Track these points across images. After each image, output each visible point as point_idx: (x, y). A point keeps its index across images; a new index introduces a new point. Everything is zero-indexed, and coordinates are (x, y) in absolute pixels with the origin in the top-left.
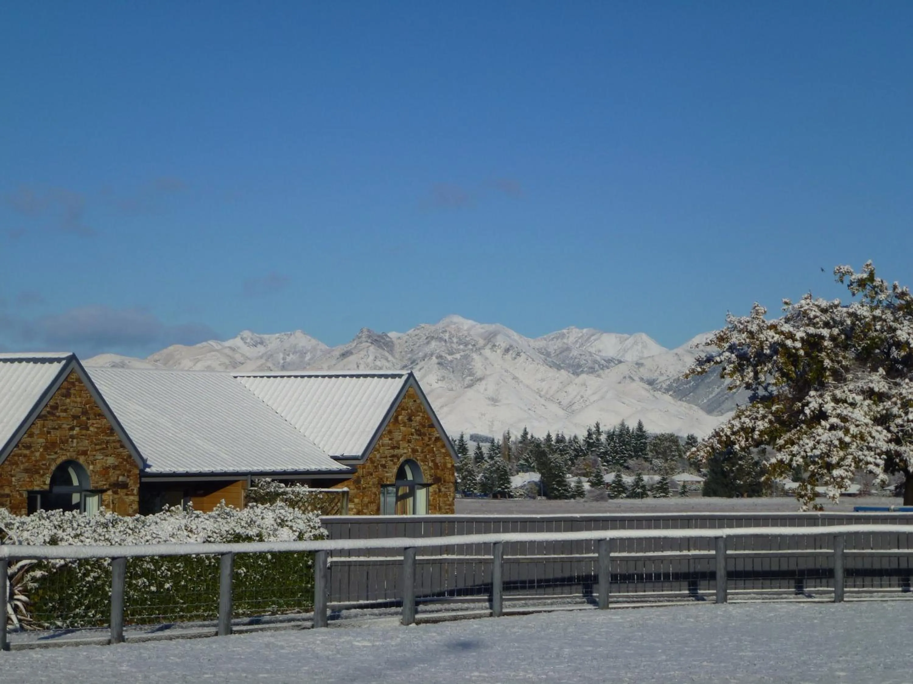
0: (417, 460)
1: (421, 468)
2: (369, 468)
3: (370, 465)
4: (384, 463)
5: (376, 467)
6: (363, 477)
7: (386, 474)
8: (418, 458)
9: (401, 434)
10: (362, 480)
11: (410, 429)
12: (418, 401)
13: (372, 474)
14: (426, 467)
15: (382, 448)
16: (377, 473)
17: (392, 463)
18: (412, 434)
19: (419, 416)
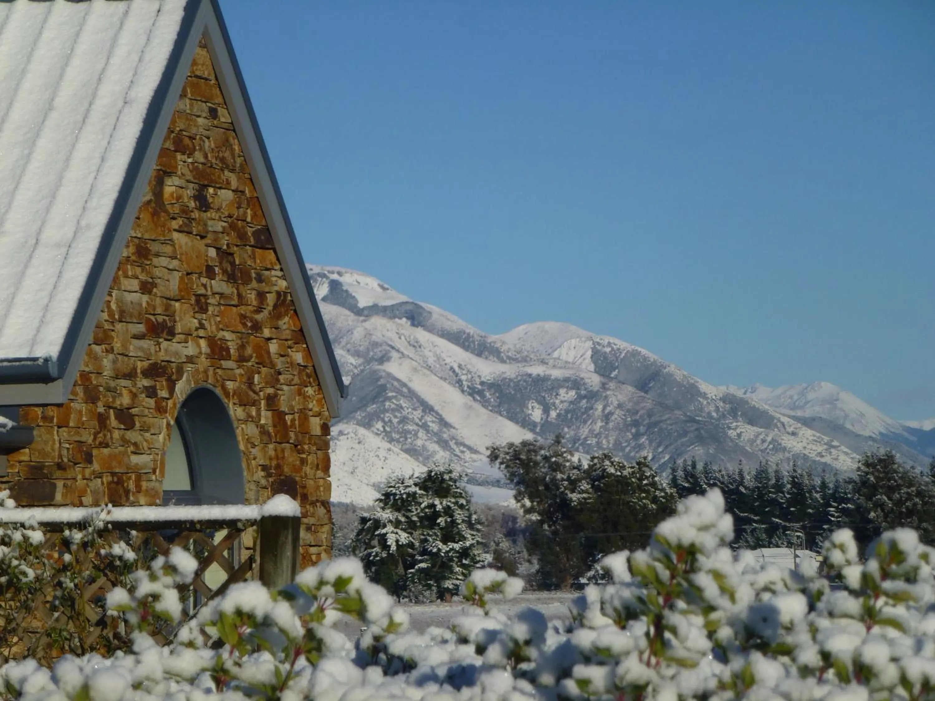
0: (227, 395)
1: (238, 432)
2: (80, 426)
3: (84, 408)
4: (126, 400)
5: (102, 420)
6: (60, 466)
7: (135, 459)
8: (230, 385)
9: (175, 263)
10: (60, 484)
11: (200, 244)
12: (224, 117)
13: (89, 459)
14: (251, 430)
15: (119, 326)
16: (106, 451)
17: (152, 402)
18: (210, 272)
19: (227, 185)
